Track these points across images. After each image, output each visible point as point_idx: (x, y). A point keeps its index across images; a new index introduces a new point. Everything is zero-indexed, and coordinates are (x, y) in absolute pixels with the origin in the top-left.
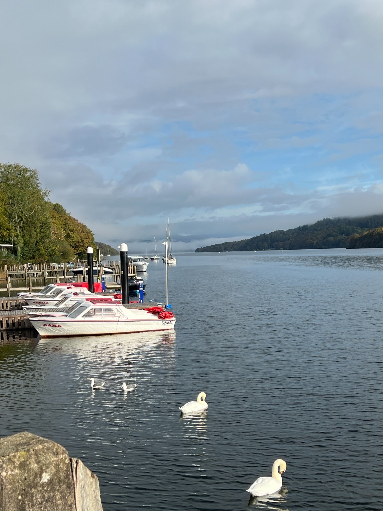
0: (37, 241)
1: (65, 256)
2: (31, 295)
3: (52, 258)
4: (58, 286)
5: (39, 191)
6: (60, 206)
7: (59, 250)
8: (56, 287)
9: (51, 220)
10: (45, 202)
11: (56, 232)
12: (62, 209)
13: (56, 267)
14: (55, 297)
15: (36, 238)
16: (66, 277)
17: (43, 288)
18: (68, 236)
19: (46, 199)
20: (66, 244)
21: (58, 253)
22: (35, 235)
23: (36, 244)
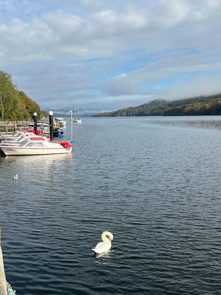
0: (11, 110)
1: (25, 117)
2: (6, 136)
3: (19, 118)
5: (12, 84)
6: (23, 93)
8: (19, 132)
9: (18, 99)
10: (15, 90)
11: (21, 105)
12: (24, 94)
13: (20, 122)
14: (17, 137)
15: (11, 108)
16: (25, 128)
17: (12, 133)
18: (27, 108)
19: (15, 89)
20: (26, 111)
21: (22, 116)
22: (11, 107)
23: (11, 111)
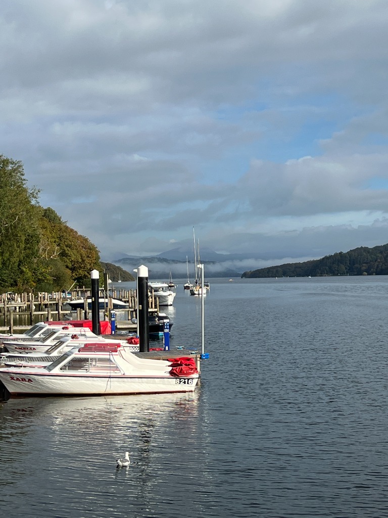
0: (20, 261)
1: (58, 283)
2: (11, 337)
3: (40, 285)
4: (49, 324)
5: (25, 190)
6: (53, 212)
7: (50, 274)
8: (47, 327)
9: (40, 231)
10: (33, 207)
11: (47, 249)
12: (56, 216)
13: (45, 297)
14: (44, 340)
15: (18, 257)
16: (61, 312)
17: (29, 328)
18: (63, 254)
19: (33, 202)
20: (60, 264)
21: (49, 277)
22: (18, 253)
23: (19, 265)
